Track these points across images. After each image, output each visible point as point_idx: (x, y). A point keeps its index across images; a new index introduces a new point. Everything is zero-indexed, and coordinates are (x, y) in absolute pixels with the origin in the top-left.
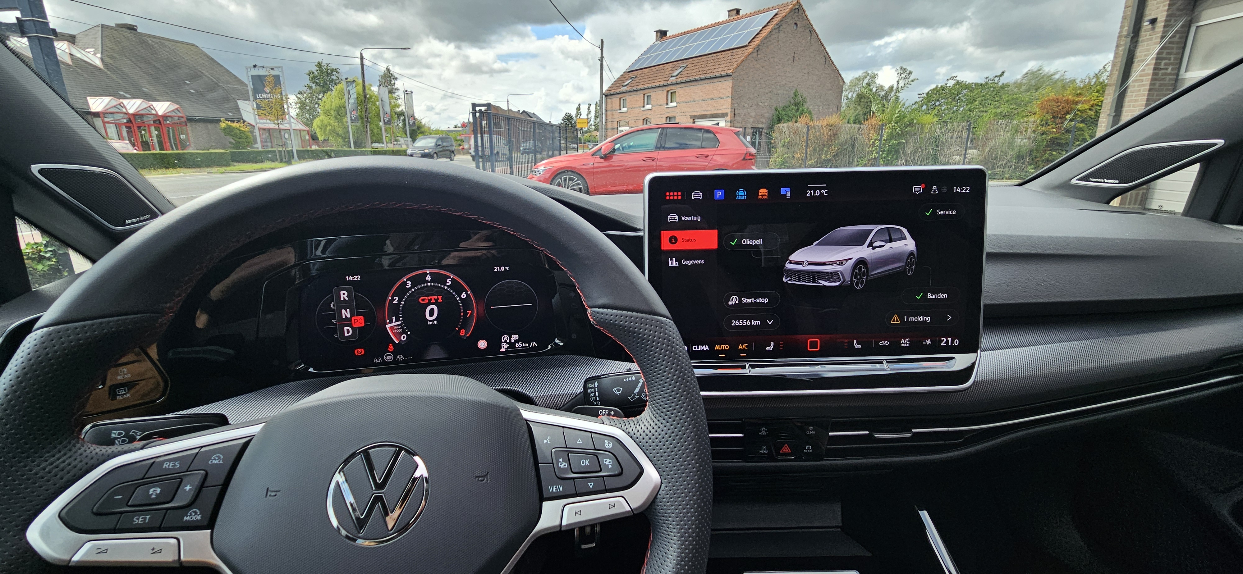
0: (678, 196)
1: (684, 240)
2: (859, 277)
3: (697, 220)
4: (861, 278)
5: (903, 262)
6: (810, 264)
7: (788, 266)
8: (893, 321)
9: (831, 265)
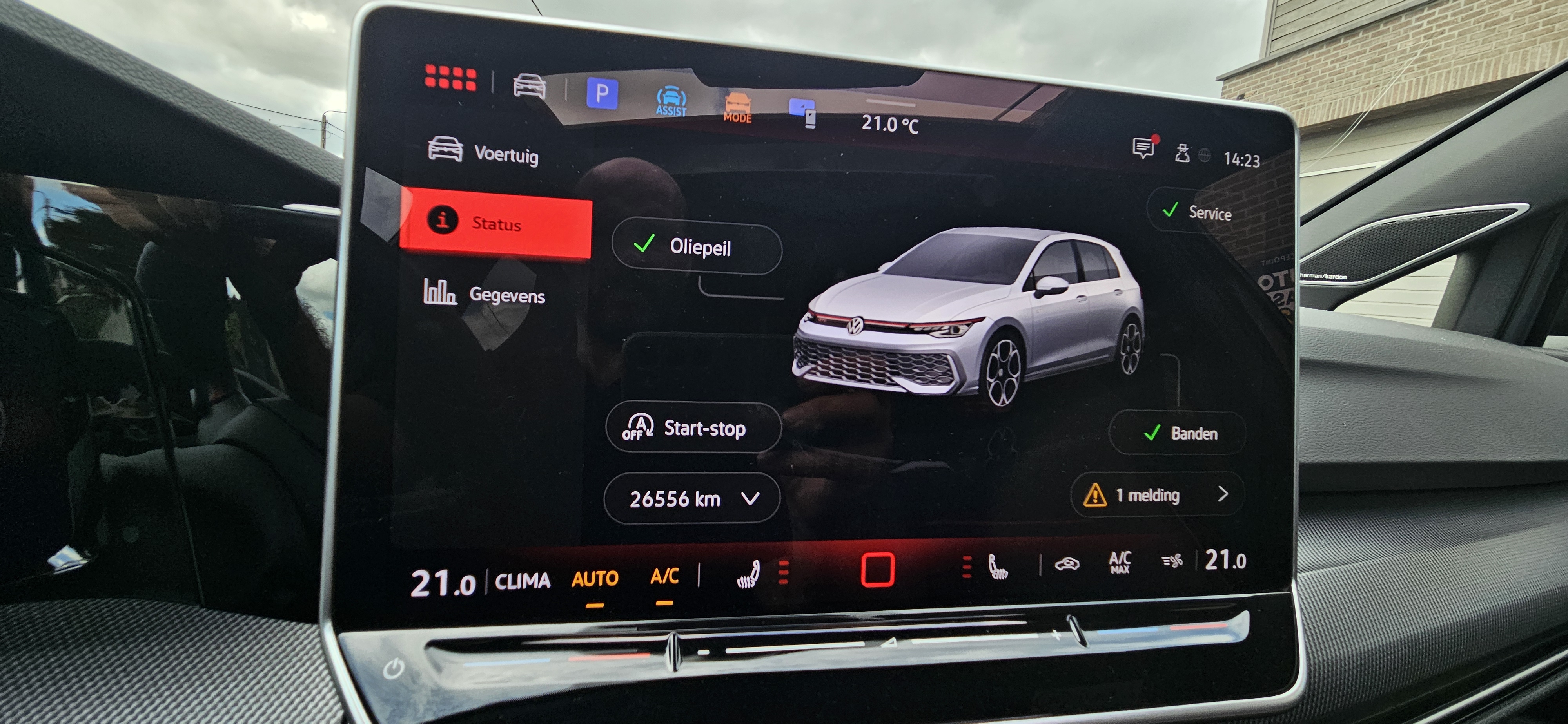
0: (464, 79)
1: (481, 224)
2: (1001, 372)
3: (527, 165)
4: (1007, 376)
5: (1111, 338)
6: (871, 326)
7: (808, 329)
8: (1090, 502)
9: (927, 332)
